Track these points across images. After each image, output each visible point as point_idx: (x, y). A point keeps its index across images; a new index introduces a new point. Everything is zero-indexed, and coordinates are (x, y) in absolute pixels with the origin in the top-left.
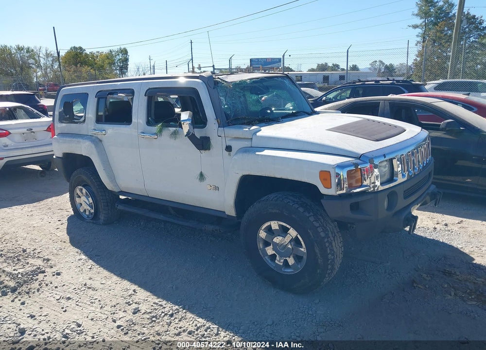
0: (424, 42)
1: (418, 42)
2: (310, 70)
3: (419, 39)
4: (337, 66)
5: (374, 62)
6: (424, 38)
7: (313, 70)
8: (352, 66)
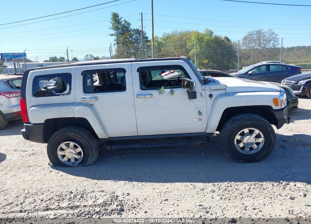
0: (118, 44)
1: (115, 44)
2: (45, 61)
3: (115, 42)
4: (64, 58)
5: (87, 55)
6: (118, 42)
7: (47, 61)
8: (73, 58)
